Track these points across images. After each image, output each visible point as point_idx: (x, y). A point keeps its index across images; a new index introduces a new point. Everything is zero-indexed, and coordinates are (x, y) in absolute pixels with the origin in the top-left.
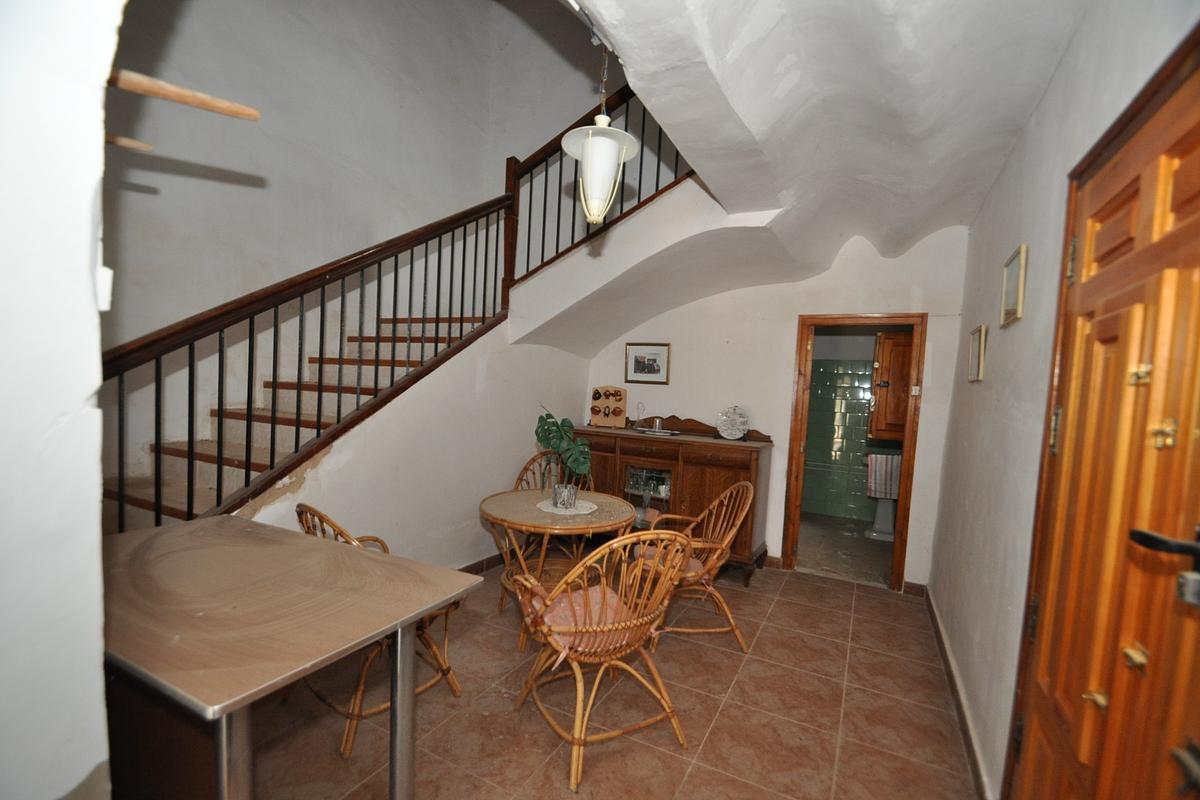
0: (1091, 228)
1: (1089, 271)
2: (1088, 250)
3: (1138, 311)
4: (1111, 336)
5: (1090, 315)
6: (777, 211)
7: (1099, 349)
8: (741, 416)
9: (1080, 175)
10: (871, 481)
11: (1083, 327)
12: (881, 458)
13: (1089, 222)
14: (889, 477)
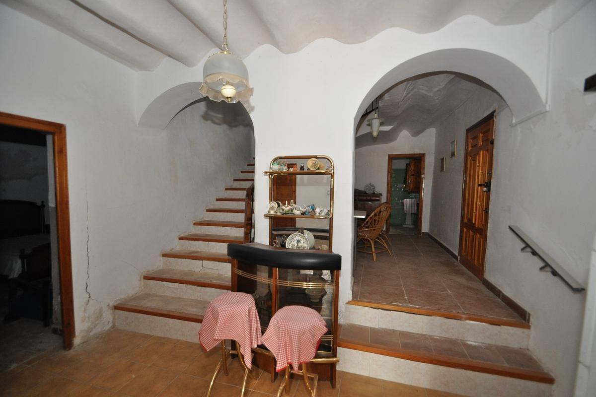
0: (470, 141)
1: (470, 148)
2: (470, 145)
3: (478, 156)
4: (474, 160)
5: (471, 156)
6: (392, 127)
7: (473, 162)
8: (372, 186)
9: (468, 131)
10: (405, 207)
11: (469, 158)
12: (408, 200)
13: (470, 140)
14: (411, 206)
